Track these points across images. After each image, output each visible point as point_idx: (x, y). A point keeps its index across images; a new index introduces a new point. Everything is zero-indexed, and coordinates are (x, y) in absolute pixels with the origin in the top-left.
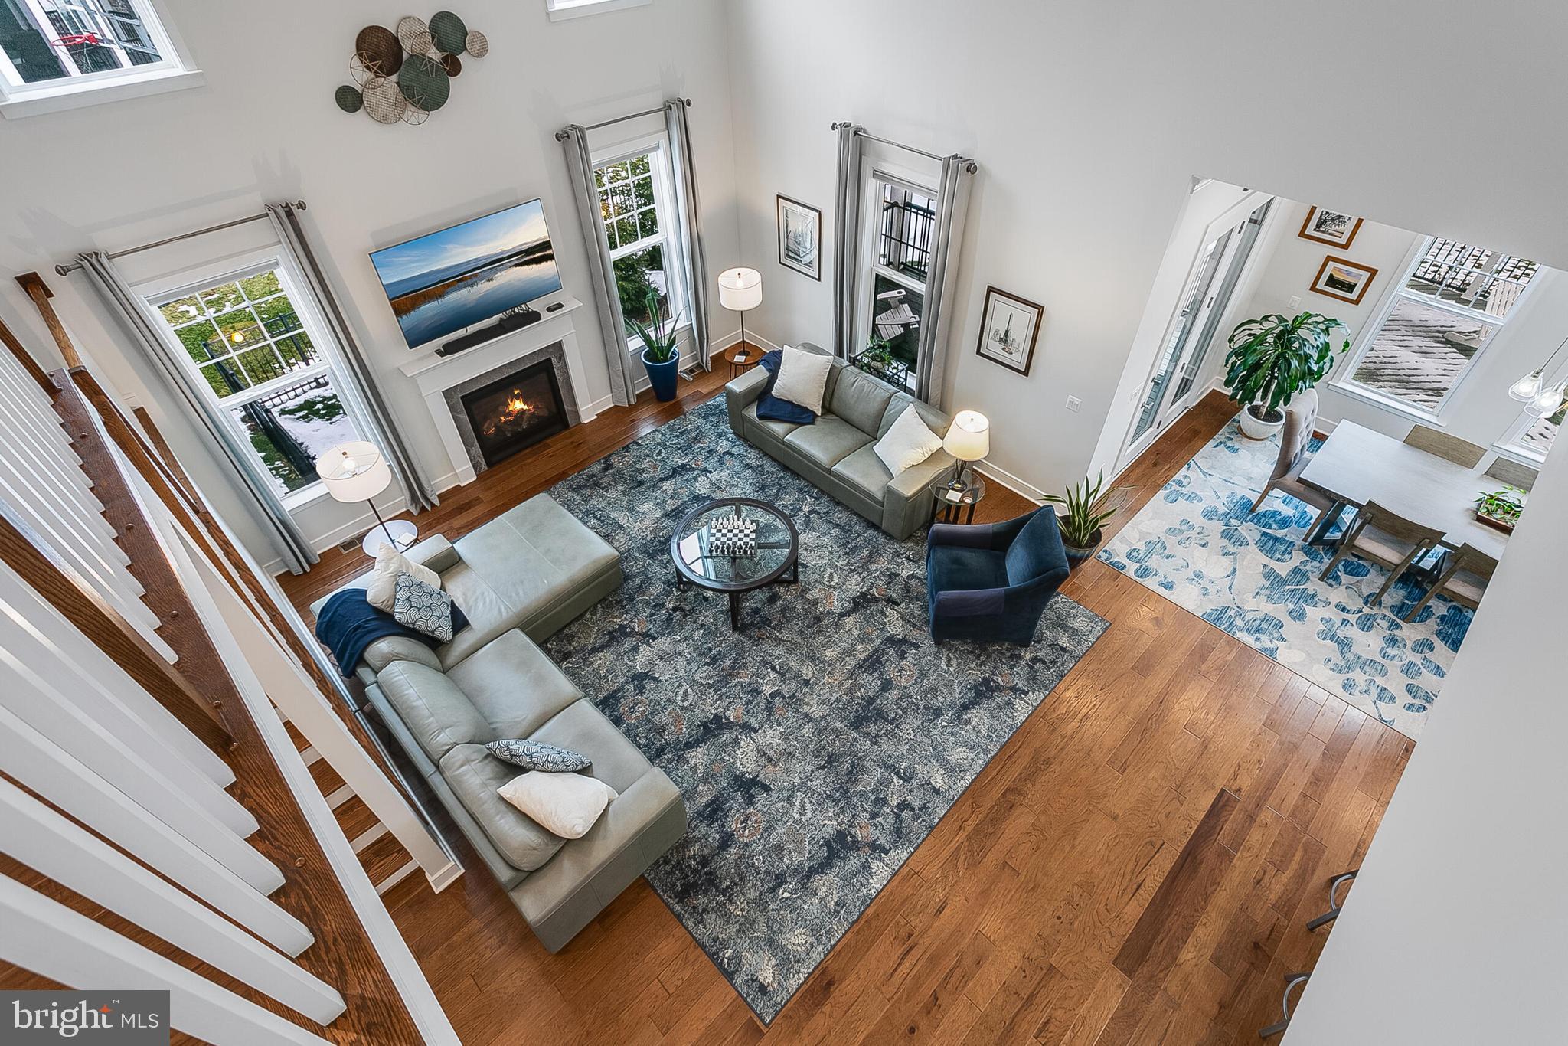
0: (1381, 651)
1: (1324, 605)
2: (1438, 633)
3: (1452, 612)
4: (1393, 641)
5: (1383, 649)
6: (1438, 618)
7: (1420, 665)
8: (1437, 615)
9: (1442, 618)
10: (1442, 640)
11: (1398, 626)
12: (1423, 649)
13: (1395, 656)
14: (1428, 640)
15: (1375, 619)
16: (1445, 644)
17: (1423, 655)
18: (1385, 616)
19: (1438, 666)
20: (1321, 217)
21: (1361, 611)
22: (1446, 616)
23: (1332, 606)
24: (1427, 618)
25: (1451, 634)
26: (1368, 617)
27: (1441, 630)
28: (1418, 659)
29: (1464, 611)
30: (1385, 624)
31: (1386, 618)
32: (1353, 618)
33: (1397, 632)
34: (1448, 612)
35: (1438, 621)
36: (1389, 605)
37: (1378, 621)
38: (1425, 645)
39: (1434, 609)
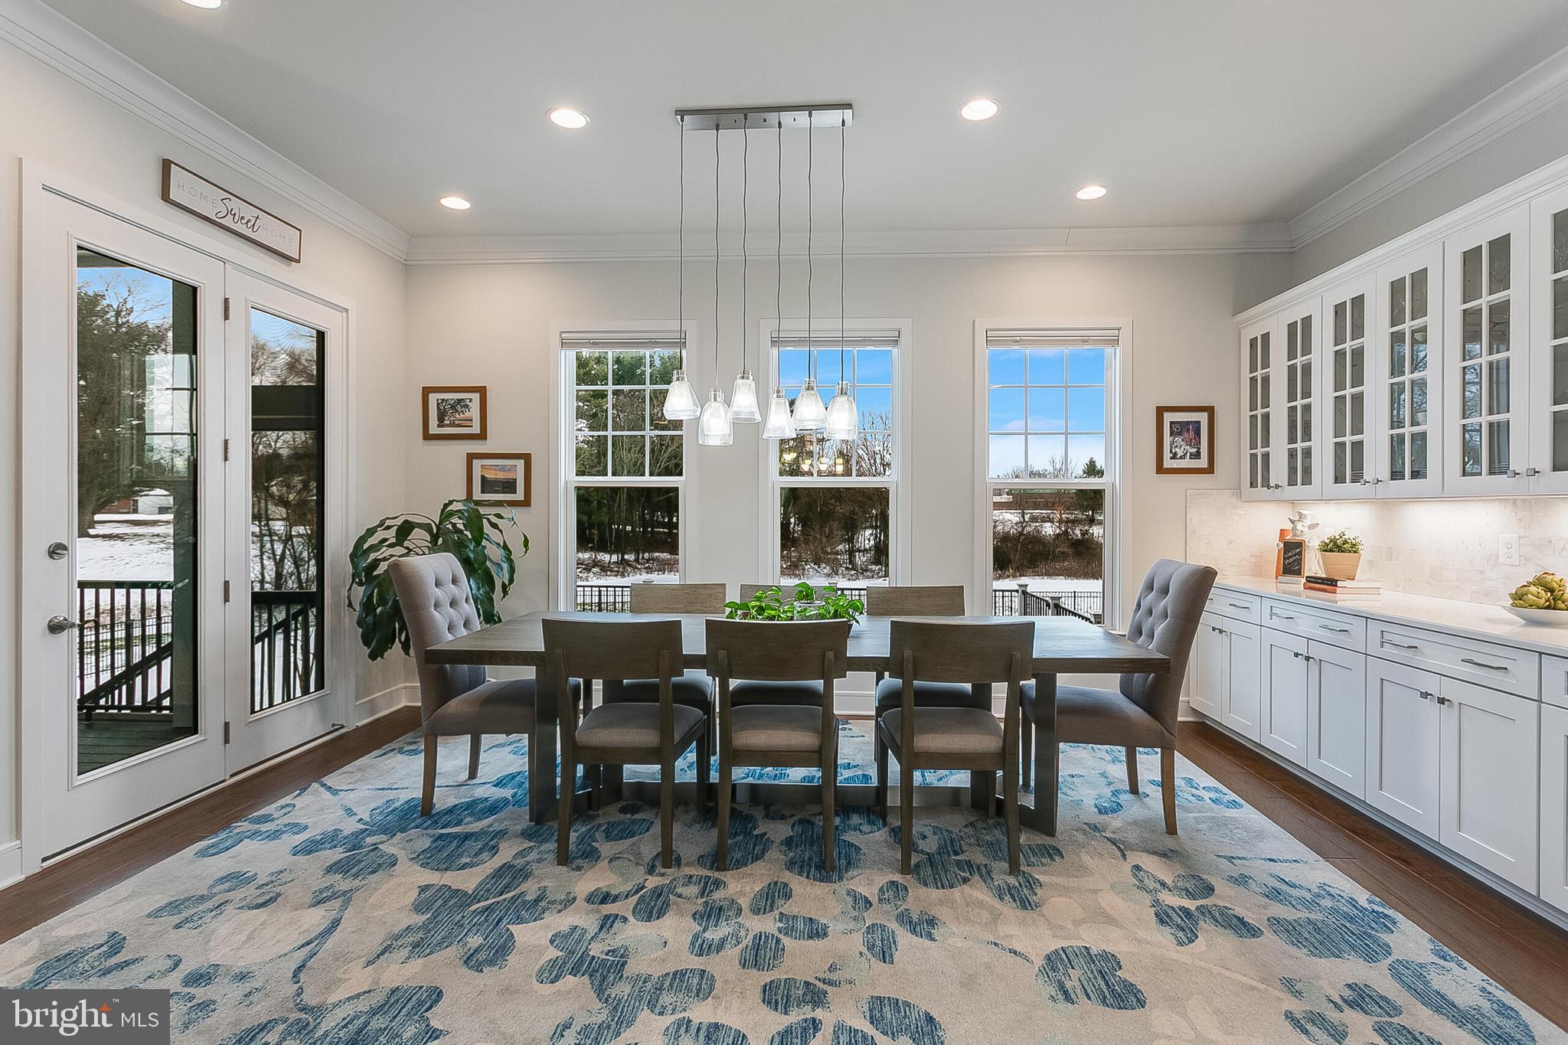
0: (693, 944)
1: (560, 907)
2: (790, 865)
3: (798, 829)
4: (711, 914)
5: (696, 937)
6: (781, 844)
7: (776, 933)
8: (778, 841)
9: (789, 842)
10: (800, 873)
11: (718, 884)
12: (773, 902)
13: (723, 941)
14: (776, 883)
15: (672, 891)
16: (807, 877)
17: (776, 913)
18: (691, 877)
19: (811, 919)
20: (438, 407)
21: (643, 887)
22: (791, 837)
23: (580, 902)
24: (763, 852)
25: (810, 859)
26: (657, 893)
27: (792, 859)
28: (768, 924)
29: (816, 821)
30: (693, 890)
31: (694, 878)
32: (624, 908)
33: (718, 895)
34: (793, 831)
35: (784, 848)
36: (694, 858)
37: (679, 890)
38: (772, 897)
39: (770, 835)
